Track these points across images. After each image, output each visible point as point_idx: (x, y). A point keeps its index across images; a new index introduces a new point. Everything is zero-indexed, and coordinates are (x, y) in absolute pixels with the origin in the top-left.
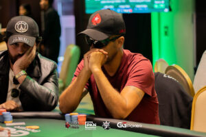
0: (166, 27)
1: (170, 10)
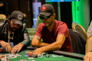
0: (78, 7)
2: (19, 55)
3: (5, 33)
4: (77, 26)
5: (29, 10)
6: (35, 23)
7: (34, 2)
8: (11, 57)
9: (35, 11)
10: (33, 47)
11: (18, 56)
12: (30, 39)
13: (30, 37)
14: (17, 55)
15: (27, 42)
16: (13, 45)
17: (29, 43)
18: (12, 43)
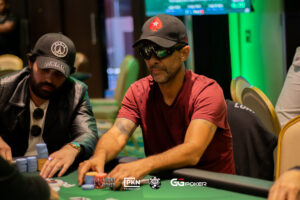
0: (248, 32)
1: (252, 10)
2: (66, 185)
4: (246, 91)
5: (94, 40)
7: (111, 15)
9: (112, 45)
14: (60, 182)
16: (46, 150)
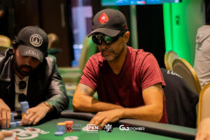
0: (178, 17)
1: (180, 1)
2: (43, 132)
3: (9, 80)
4: (176, 61)
5: (64, 24)
6: (79, 56)
7: (76, 5)
8: (24, 135)
9: (77, 28)
10: (75, 111)
11: (40, 134)
12: (68, 94)
13: (68, 87)
14: (38, 130)
15: (59, 100)
17: (66, 102)
18: (26, 103)
